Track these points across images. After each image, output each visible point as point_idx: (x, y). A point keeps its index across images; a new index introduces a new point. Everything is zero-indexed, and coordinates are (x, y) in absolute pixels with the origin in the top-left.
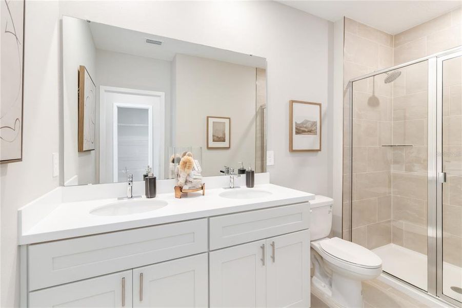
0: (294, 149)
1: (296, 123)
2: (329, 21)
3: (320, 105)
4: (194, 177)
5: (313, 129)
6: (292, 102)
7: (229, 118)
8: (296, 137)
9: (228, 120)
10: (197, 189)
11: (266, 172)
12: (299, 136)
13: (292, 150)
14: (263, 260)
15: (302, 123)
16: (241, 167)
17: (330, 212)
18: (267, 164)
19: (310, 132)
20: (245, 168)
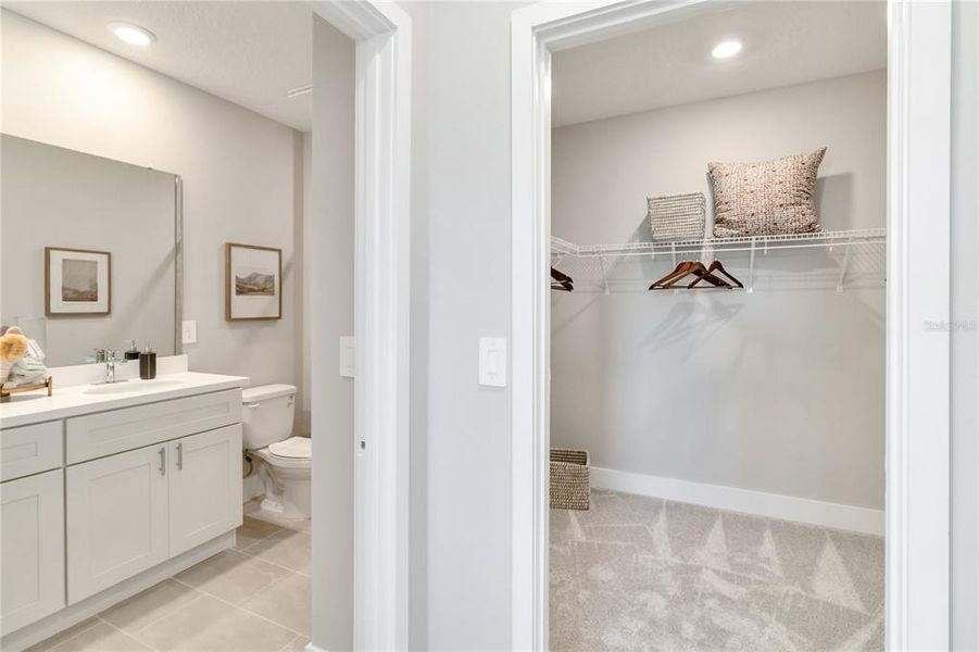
0: (233, 317)
1: (237, 278)
2: (294, 129)
3: (280, 251)
4: (30, 367)
5: (268, 287)
6: (230, 246)
7: (109, 254)
8: (236, 300)
9: (106, 257)
10: (37, 387)
11: (181, 354)
12: (241, 297)
13: (229, 318)
14: (162, 470)
15: (250, 278)
16: (131, 349)
17: (289, 404)
18: (184, 342)
19: (263, 291)
20: (138, 350)
